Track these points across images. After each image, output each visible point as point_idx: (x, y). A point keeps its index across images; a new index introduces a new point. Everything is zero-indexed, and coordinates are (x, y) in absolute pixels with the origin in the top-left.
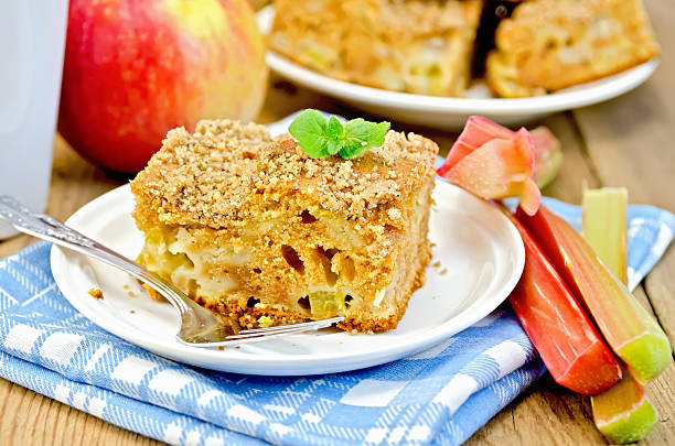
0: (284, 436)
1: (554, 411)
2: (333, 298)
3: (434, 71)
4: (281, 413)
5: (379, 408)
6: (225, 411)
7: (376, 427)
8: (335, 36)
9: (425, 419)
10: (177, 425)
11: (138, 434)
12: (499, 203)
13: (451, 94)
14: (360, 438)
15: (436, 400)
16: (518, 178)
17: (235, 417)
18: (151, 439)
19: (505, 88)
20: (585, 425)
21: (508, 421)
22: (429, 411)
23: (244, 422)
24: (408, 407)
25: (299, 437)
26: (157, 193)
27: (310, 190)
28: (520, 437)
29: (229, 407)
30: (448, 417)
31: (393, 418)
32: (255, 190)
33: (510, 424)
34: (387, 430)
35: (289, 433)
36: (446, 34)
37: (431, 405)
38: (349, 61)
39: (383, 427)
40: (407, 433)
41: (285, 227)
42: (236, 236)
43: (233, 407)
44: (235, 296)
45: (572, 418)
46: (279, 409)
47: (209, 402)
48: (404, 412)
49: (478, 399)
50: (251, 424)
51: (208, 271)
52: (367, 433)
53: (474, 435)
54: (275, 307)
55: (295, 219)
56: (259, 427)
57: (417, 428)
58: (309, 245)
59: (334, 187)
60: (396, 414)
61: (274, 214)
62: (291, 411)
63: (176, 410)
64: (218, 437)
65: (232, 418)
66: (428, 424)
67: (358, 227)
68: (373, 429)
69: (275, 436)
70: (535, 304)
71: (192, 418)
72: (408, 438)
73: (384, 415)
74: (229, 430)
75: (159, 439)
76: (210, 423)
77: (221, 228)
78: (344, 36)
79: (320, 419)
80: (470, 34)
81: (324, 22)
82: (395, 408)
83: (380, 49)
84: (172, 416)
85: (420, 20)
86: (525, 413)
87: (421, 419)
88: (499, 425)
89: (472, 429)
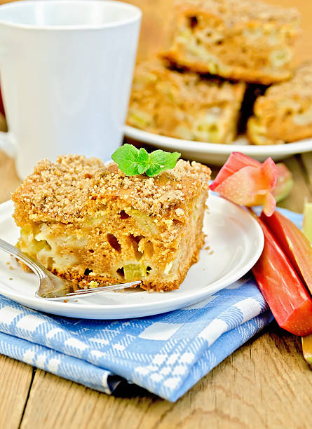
0: (100, 358)
1: (277, 346)
2: (139, 268)
3: (213, 128)
4: (100, 344)
5: (163, 341)
6: (63, 342)
7: (160, 354)
8: (151, 106)
9: (191, 349)
10: (32, 350)
11: (7, 357)
12: (249, 209)
13: (223, 142)
14: (149, 361)
15: (199, 336)
16: (263, 192)
17: (69, 345)
18: (15, 360)
19: (257, 139)
20: (297, 357)
21: (247, 352)
22: (195, 344)
23: (75, 349)
24: (181, 340)
25: (109, 359)
26: (29, 200)
27: (126, 197)
28: (254, 363)
29: (66, 339)
30: (207, 348)
31: (171, 348)
32: (90, 198)
33: (248, 354)
34: (166, 356)
35: (103, 357)
36: (222, 104)
37: (196, 339)
38: (159, 122)
39: (164, 354)
40: (179, 358)
41: (109, 222)
42: (79, 228)
43: (69, 340)
44: (76, 268)
45: (289, 351)
46: (99, 341)
47: (53, 336)
48: (178, 344)
49: (228, 336)
50: (79, 350)
51: (60, 251)
52: (153, 357)
53: (224, 360)
54: (102, 275)
55: (116, 216)
56: (84, 352)
57: (186, 354)
58: (124, 234)
59: (141, 194)
60: (174, 345)
61: (103, 213)
62: (107, 342)
63: (32, 341)
64: (58, 359)
65: (68, 346)
66: (193, 352)
67: (156, 221)
68: (158, 355)
69: (94, 358)
70: (268, 274)
71: (43, 346)
72: (180, 362)
73: (166, 346)
74: (65, 354)
75: (19, 359)
76: (53, 350)
77: (69, 223)
78: (157, 106)
79: (124, 348)
80: (237, 106)
81: (144, 97)
82: (173, 341)
83: (179, 114)
84: (29, 345)
85: (205, 95)
86: (258, 347)
87: (189, 348)
88: (241, 355)
89: (223, 357)
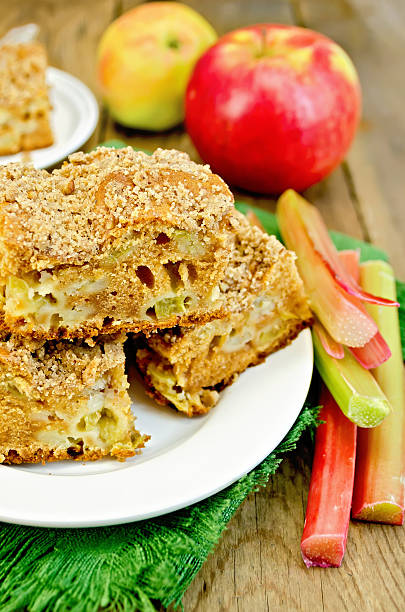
2: (176, 301)
26: (30, 244)
32: (120, 225)
41: (142, 251)
42: (97, 267)
44: (93, 320)
51: (71, 304)
55: (151, 242)
58: (161, 262)
61: (135, 243)
77: (86, 263)
